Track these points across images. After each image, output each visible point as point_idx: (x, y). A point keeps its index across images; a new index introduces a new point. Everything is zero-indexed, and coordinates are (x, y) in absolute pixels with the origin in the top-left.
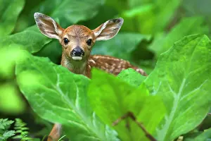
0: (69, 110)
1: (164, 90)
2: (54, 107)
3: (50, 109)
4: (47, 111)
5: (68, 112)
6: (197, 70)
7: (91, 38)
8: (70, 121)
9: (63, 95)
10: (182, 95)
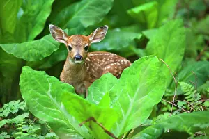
0: (56, 110)
1: (124, 95)
2: (45, 108)
3: (42, 110)
4: (40, 111)
5: (54, 111)
6: (147, 82)
7: (87, 45)
8: (55, 119)
9: (52, 99)
10: (135, 100)
